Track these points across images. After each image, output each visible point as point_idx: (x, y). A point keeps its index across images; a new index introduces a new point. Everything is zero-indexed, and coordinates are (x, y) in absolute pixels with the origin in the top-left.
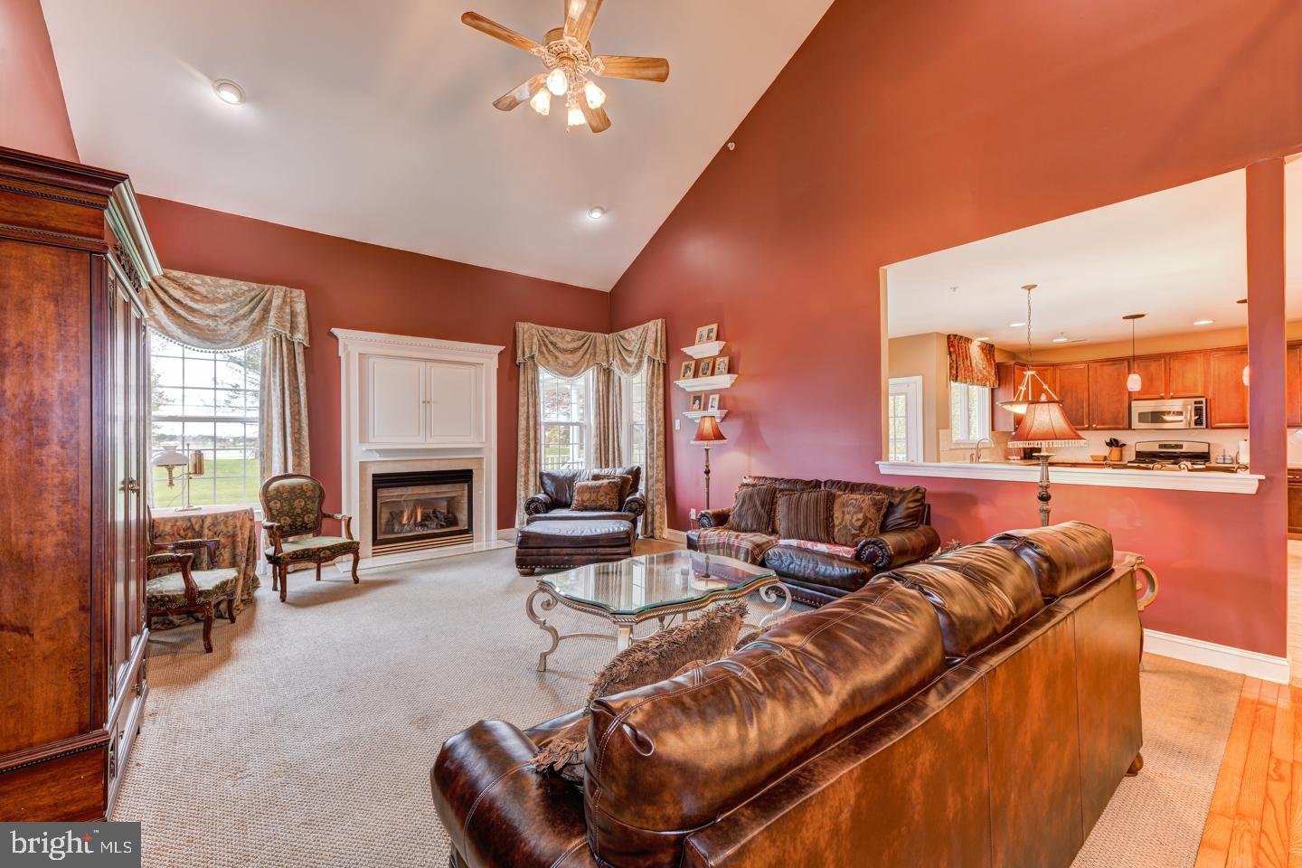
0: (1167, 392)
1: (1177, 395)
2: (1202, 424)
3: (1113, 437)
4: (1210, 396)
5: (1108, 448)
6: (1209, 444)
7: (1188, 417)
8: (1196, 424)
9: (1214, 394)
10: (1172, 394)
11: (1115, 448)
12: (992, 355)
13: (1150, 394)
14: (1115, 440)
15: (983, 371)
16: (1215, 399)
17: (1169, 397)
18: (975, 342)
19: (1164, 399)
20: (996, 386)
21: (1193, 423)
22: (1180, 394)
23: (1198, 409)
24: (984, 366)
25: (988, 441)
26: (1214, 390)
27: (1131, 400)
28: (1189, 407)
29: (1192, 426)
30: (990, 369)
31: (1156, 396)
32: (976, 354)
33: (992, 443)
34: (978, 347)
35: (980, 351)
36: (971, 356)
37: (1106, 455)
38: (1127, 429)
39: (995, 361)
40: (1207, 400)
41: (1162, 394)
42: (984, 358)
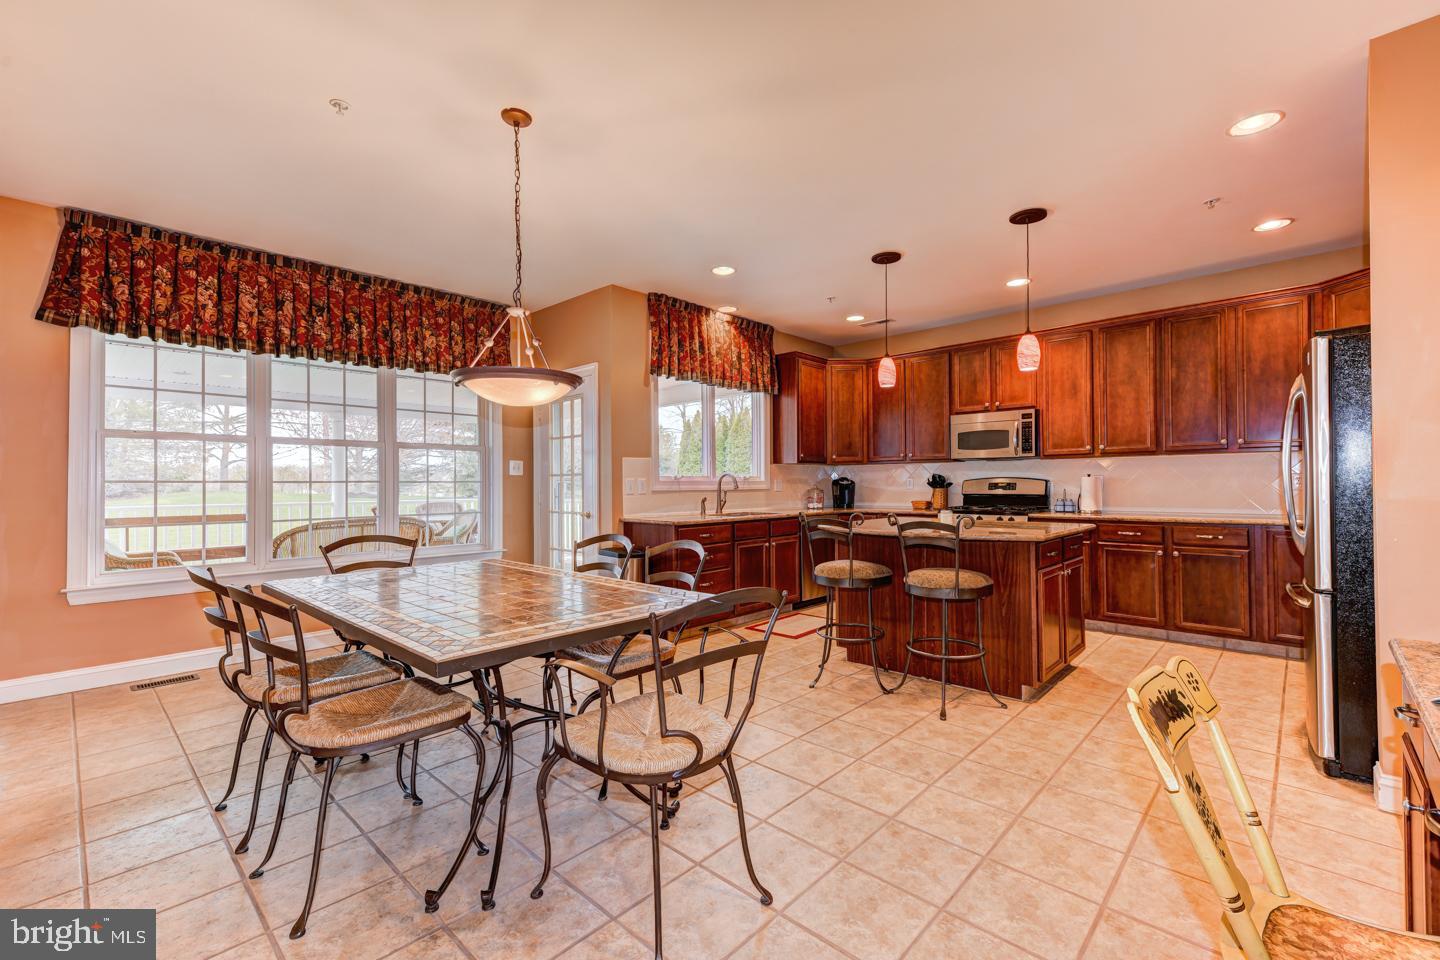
0: (992, 402)
1: (1004, 405)
2: (1030, 450)
3: (938, 473)
4: (1042, 406)
5: (931, 489)
6: (1047, 481)
7: (1015, 440)
8: (1024, 450)
9: (1047, 403)
10: (997, 403)
11: (939, 490)
12: (766, 341)
13: (973, 404)
14: (940, 476)
15: (739, 364)
16: (1048, 410)
17: (995, 408)
18: (718, 314)
19: (988, 411)
20: (776, 392)
21: (1020, 449)
22: (1008, 404)
23: (1026, 427)
24: (743, 357)
25: (763, 479)
26: (1047, 396)
27: (951, 414)
28: (1016, 423)
29: (1020, 454)
30: (758, 363)
31: (980, 408)
32: (722, 335)
33: (772, 482)
34: (726, 324)
35: (733, 331)
36: (705, 336)
37: (929, 500)
38: (948, 460)
39: (771, 352)
40: (1037, 412)
41: (987, 404)
42: (743, 343)
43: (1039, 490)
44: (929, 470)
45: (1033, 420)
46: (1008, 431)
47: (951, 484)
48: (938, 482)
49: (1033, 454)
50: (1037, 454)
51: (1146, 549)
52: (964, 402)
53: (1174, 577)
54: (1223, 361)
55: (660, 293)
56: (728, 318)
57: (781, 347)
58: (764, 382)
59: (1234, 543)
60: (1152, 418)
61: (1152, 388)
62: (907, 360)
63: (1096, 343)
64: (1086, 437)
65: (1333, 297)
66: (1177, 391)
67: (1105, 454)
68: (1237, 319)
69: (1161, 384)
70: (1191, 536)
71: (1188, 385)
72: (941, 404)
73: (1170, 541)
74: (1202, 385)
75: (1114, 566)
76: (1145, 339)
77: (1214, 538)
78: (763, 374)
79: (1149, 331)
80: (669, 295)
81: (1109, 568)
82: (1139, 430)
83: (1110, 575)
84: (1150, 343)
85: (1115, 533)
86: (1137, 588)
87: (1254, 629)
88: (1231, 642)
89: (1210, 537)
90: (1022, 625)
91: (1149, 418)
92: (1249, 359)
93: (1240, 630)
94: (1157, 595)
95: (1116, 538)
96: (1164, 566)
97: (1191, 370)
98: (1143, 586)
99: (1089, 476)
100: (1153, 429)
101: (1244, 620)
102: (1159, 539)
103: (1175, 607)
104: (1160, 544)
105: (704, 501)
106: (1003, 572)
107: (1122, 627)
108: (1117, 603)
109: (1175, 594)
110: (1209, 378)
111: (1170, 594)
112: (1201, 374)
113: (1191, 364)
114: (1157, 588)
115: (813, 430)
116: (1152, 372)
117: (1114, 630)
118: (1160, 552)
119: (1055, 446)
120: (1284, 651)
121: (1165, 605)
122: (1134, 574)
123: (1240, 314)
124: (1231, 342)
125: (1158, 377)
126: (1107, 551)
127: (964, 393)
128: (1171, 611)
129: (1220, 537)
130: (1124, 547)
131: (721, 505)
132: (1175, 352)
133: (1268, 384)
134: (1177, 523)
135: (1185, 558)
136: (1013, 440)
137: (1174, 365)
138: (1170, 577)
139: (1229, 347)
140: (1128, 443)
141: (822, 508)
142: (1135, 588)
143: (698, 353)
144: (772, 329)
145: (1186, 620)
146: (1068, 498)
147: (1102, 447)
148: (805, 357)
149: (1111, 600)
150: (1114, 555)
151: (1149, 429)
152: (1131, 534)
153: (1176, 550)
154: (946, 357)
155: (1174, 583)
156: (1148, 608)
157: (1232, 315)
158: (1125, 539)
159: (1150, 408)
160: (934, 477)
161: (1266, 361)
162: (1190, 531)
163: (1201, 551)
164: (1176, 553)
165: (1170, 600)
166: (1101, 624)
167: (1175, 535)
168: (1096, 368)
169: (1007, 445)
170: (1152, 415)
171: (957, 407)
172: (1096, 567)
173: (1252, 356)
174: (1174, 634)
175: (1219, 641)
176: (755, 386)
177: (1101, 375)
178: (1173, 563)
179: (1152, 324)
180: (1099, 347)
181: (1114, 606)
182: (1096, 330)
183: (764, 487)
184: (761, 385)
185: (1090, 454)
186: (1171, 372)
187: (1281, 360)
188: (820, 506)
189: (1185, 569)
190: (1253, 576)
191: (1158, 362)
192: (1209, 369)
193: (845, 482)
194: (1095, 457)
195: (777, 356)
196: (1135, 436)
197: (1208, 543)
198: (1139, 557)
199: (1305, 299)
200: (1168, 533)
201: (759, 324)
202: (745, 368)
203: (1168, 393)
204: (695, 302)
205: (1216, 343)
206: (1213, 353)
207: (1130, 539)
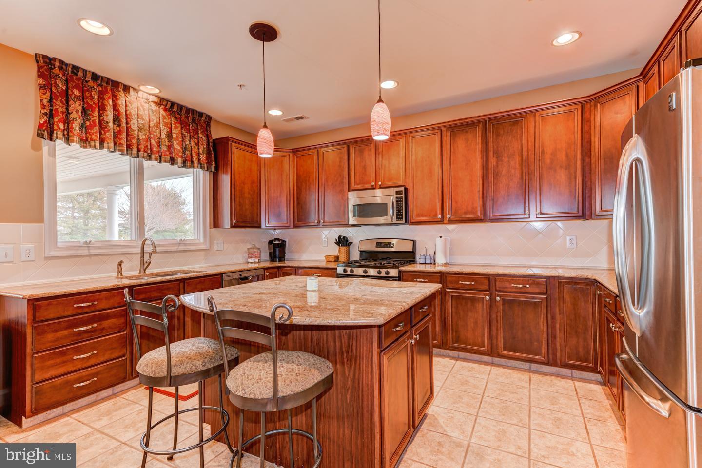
0: (376, 182)
1: (384, 185)
2: (401, 218)
3: (341, 234)
4: (409, 185)
5: (337, 247)
6: (414, 241)
7: (391, 210)
8: (399, 218)
9: (413, 183)
10: (380, 183)
11: (344, 248)
12: (201, 126)
13: (364, 183)
14: (344, 237)
15: (169, 141)
16: (413, 187)
17: (379, 187)
18: (140, 94)
19: (374, 189)
20: (213, 170)
21: (394, 217)
22: (387, 184)
23: (398, 200)
24: (174, 136)
25: (202, 240)
26: (413, 177)
27: (349, 191)
28: (392, 198)
29: (395, 221)
30: (193, 144)
31: (368, 186)
32: (145, 114)
33: (211, 243)
34: (152, 104)
35: (162, 112)
36: (123, 110)
37: (336, 255)
38: (347, 225)
39: (208, 136)
40: (406, 190)
41: (373, 184)
42: (175, 123)
43: (408, 247)
44: (335, 233)
45: (403, 195)
46: (387, 204)
47: (351, 243)
48: (343, 242)
49: (404, 221)
50: (406, 221)
51: (478, 295)
52: (358, 182)
53: (497, 316)
54: (526, 153)
55: (51, 56)
56: (156, 99)
57: (217, 133)
58: (199, 160)
59: (537, 290)
60: (481, 195)
61: (481, 173)
62: (319, 149)
63: (444, 139)
64: (439, 210)
65: (599, 105)
66: (496, 175)
67: (451, 222)
68: (535, 122)
69: (486, 170)
70: (507, 284)
71: (504, 172)
72: (342, 183)
73: (494, 288)
74: (513, 171)
75: (457, 307)
76: (477, 137)
77: (523, 286)
78: (198, 154)
79: (479, 130)
80: (67, 61)
81: (454, 309)
82: (473, 204)
83: (454, 314)
84: (479, 139)
85: (457, 282)
86: (472, 325)
87: (551, 357)
88: (534, 366)
89: (521, 286)
90: (365, 414)
91: (479, 195)
92: (543, 152)
93: (541, 358)
94: (486, 330)
95: (457, 286)
96: (490, 307)
97: (505, 160)
98: (476, 323)
99: (441, 237)
100: (482, 203)
101: (544, 350)
102: (487, 287)
103: (497, 339)
104: (488, 291)
105: (120, 264)
106: (347, 352)
107: (462, 354)
108: (459, 337)
109: (497, 330)
110: (517, 166)
111: (494, 328)
112: (512, 163)
113: (505, 155)
114: (485, 324)
115: (247, 202)
116: (481, 160)
117: (457, 356)
118: (487, 297)
119: (418, 215)
120: (570, 372)
121: (491, 338)
122: (470, 314)
123: (537, 118)
124: (531, 139)
125: (484, 165)
126: (452, 296)
127: (358, 174)
128: (494, 341)
129: (528, 286)
130: (464, 293)
131: (145, 265)
132: (495, 147)
133: (555, 171)
134: (498, 275)
135: (503, 300)
136: (390, 211)
137: (495, 156)
138: (494, 316)
139: (530, 143)
140: (466, 213)
141: (259, 262)
142: (471, 324)
143: (111, 124)
144: (209, 118)
145: (505, 350)
146: (428, 253)
147: (448, 216)
148: (239, 142)
149: (454, 334)
150: (457, 299)
151: (479, 203)
152: (468, 283)
153: (498, 296)
154: (345, 147)
155: (497, 322)
156: (480, 339)
157: (532, 119)
158: (464, 287)
159: (480, 187)
160: (339, 237)
161: (554, 154)
162: (508, 281)
163: (515, 297)
164: (498, 298)
165: (494, 333)
166: (449, 352)
167: (497, 284)
168: (444, 158)
169: (386, 215)
170: (481, 192)
171: (353, 186)
172: (445, 310)
173: (545, 149)
174: (497, 360)
175: (527, 365)
176: (187, 162)
177: (448, 162)
178: (496, 305)
179: (481, 125)
180: (446, 141)
181: (457, 340)
182: (444, 129)
183: (203, 247)
184: (196, 162)
185: (441, 222)
186: (493, 161)
187: (564, 153)
188: (257, 260)
189: (504, 310)
190: (549, 316)
191: (485, 152)
192: (517, 159)
193: (277, 242)
194: (444, 223)
195: (214, 140)
196: (470, 208)
197: (519, 290)
198: (474, 300)
199: (579, 107)
200: (493, 282)
201: (194, 111)
202: (176, 146)
203: (491, 176)
204: (105, 76)
205: (521, 140)
206: (520, 147)
207: (468, 287)
